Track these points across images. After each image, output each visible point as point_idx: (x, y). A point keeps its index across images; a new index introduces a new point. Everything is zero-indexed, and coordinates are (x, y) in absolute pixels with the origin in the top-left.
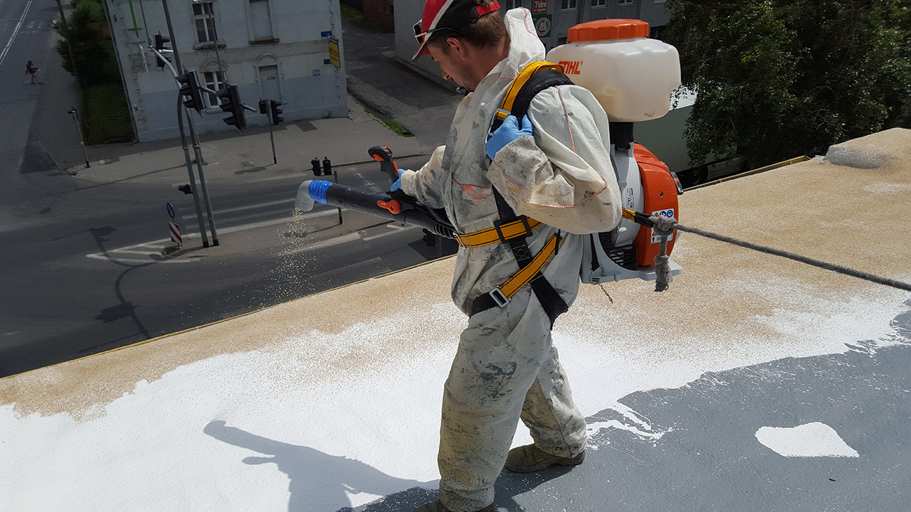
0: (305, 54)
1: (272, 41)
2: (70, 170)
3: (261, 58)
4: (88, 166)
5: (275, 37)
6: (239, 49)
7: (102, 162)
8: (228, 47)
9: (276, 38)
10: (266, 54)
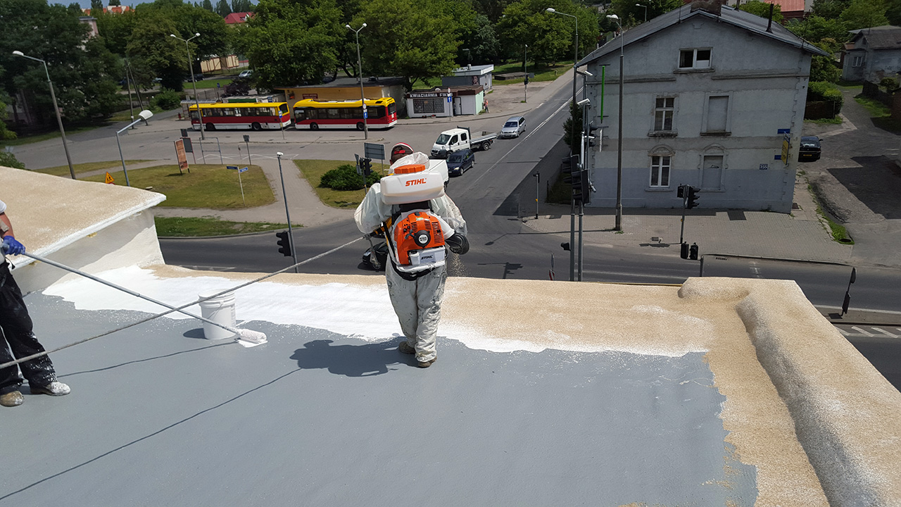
0: (756, 148)
1: (724, 134)
2: (524, 219)
3: (710, 147)
4: (537, 218)
5: (727, 130)
6: (689, 138)
7: (548, 216)
8: (679, 136)
9: (729, 131)
10: (716, 145)
